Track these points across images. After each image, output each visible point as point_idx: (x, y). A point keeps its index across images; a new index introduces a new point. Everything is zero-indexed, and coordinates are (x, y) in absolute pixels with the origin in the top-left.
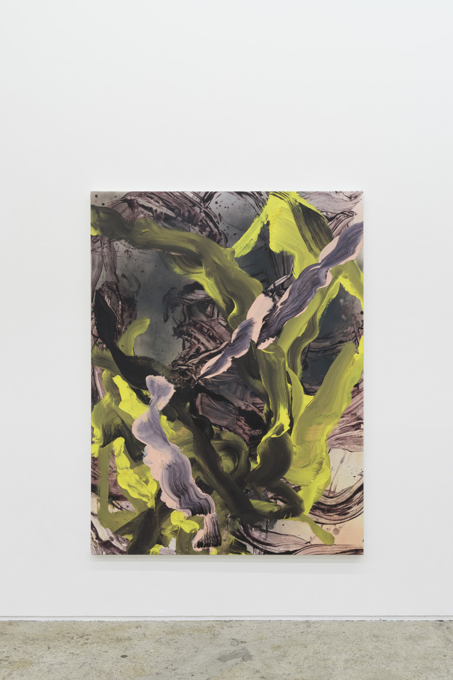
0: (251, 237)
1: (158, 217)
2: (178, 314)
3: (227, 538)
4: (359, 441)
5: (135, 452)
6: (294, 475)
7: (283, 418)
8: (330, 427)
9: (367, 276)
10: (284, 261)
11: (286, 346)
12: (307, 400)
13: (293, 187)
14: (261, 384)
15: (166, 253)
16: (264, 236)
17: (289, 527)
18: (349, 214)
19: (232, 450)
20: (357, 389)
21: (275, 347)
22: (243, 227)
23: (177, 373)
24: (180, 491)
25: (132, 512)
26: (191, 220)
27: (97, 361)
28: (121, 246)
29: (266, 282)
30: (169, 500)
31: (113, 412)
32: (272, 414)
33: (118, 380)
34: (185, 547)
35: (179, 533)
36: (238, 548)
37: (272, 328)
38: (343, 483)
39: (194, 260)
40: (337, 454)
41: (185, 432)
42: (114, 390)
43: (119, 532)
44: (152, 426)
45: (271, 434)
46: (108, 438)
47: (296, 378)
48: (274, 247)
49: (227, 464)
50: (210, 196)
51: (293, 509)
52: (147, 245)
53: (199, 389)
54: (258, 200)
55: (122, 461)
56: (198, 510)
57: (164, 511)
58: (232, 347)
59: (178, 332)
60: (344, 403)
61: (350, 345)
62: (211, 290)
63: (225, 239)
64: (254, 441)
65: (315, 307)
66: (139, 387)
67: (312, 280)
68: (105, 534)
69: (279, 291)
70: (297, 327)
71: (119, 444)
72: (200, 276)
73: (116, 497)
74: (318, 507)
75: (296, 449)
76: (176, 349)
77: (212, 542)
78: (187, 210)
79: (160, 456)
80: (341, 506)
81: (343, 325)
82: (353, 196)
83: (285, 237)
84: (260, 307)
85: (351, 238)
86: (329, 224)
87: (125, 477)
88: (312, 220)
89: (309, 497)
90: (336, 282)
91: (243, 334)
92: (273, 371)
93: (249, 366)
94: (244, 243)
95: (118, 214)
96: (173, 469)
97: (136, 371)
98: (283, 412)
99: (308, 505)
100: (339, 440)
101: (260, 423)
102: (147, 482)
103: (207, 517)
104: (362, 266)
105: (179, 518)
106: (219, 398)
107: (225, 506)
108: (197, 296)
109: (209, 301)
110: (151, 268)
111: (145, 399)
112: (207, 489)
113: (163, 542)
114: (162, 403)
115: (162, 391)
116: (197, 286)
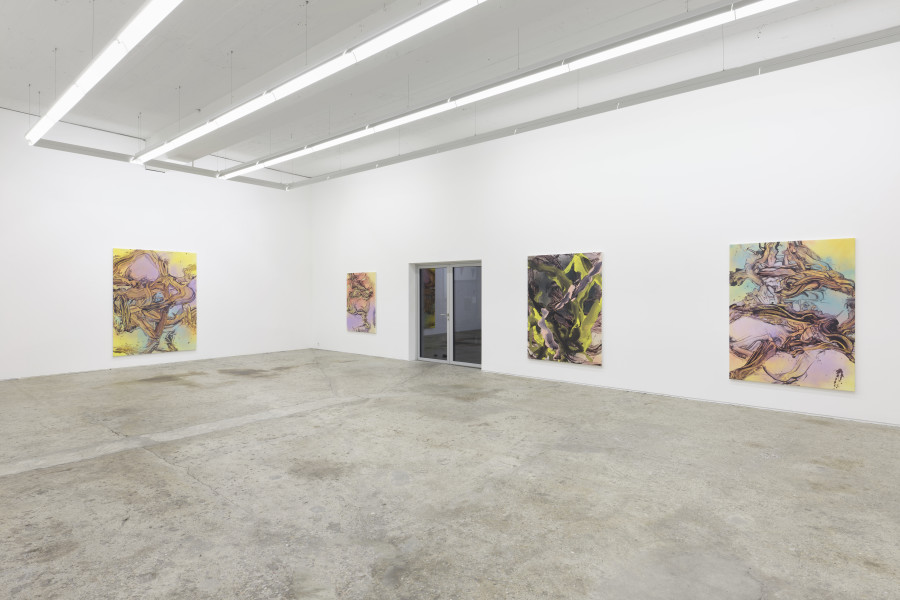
0: (569, 268)
1: (544, 263)
2: (549, 291)
3: (563, 357)
4: (600, 330)
5: (538, 330)
6: (582, 340)
7: (578, 322)
8: (592, 325)
9: (604, 278)
10: (579, 274)
11: (579, 300)
12: (585, 317)
13: (581, 252)
14: (572, 312)
15: (547, 273)
16: (573, 267)
17: (582, 356)
18: (598, 259)
19: (564, 331)
20: (600, 314)
21: (576, 301)
22: (567, 265)
23: (550, 308)
24: (550, 342)
25: (538, 347)
26: (553, 263)
27: (529, 304)
28: (535, 271)
29: (573, 281)
30: (547, 344)
31: (533, 318)
32: (575, 321)
33: (534, 309)
34: (551, 359)
35: (550, 354)
36: (565, 360)
37: (575, 295)
38: (596, 343)
39: (554, 275)
40: (594, 334)
41: (551, 325)
42: (533, 312)
43: (534, 353)
44: (543, 322)
45: (574, 327)
46: (532, 326)
47: (582, 310)
48: (576, 270)
49: (562, 335)
50: (558, 256)
51: (581, 350)
52: (542, 271)
53: (555, 312)
54: (571, 256)
55: (535, 332)
56: (555, 348)
57: (546, 348)
58: (564, 300)
59: (550, 296)
60: (596, 318)
61: (597, 301)
62: (558, 283)
63: (562, 268)
64: (570, 329)
65: (587, 288)
66: (539, 311)
67: (587, 280)
68: (531, 353)
69: (577, 284)
70: (582, 294)
71: (534, 327)
72: (555, 280)
73: (534, 343)
74: (588, 350)
75: (582, 332)
76: (549, 301)
77: (558, 358)
78: (552, 260)
79: (544, 332)
80: (595, 350)
81: (595, 294)
82: (599, 254)
83: (579, 267)
84: (572, 289)
85: (598, 267)
86: (592, 263)
87: (536, 337)
88: (586, 262)
89: (585, 347)
90: (594, 281)
91: (567, 297)
92: (575, 309)
93: (569, 306)
94: (567, 270)
95: (534, 263)
96: (548, 336)
97: (539, 307)
98: (578, 320)
99: (585, 349)
100: (593, 330)
101: (572, 323)
102: (541, 339)
103: (557, 351)
104: (601, 276)
105: (549, 350)
106: (561, 316)
107: (562, 348)
108: (554, 285)
109: (558, 287)
110: (542, 277)
111: (541, 315)
112: (557, 342)
113: (545, 357)
114: (546, 316)
115: (545, 313)
116: (554, 282)
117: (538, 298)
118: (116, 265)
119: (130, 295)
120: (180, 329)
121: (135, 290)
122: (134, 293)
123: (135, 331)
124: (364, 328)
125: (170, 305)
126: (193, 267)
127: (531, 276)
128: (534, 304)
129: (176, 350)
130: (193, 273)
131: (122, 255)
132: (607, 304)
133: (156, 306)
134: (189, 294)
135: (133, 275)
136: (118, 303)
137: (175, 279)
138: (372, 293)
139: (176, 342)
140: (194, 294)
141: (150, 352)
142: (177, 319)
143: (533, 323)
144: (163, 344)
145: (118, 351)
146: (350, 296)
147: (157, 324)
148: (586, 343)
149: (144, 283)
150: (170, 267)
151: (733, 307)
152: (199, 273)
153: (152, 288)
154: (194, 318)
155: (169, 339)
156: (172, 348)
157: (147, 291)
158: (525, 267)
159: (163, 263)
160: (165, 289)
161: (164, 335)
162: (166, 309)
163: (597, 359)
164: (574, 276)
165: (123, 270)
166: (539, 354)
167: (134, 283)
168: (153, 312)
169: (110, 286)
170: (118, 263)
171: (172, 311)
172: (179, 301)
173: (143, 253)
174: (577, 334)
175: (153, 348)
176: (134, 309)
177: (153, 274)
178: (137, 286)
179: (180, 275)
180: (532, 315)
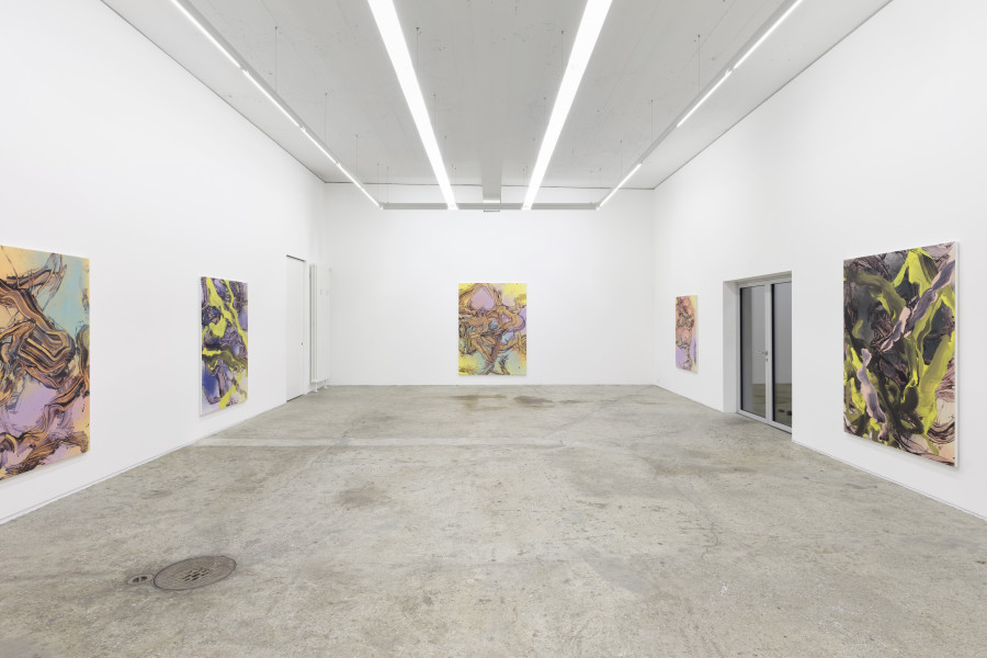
0: (901, 276)
1: (867, 270)
2: (872, 318)
3: (892, 438)
4: (952, 396)
5: (858, 385)
6: (921, 410)
7: (915, 377)
8: (936, 385)
9: (957, 293)
10: (915, 287)
11: (916, 336)
12: (926, 367)
13: (918, 245)
14: (905, 357)
15: (869, 287)
16: (906, 275)
17: (916, 438)
18: (946, 257)
19: (893, 391)
20: (950, 364)
21: (911, 336)
22: (898, 271)
23: (874, 349)
24: (874, 408)
25: (857, 415)
26: (877, 269)
27: (846, 340)
28: (853, 285)
29: (907, 300)
30: (870, 414)
31: (851, 365)
32: (910, 374)
33: (853, 350)
34: (875, 439)
35: (873, 430)
36: (895, 445)
37: (910, 326)
38: (944, 420)
39: (878, 290)
40: (940, 402)
41: (875, 379)
42: (851, 353)
43: (853, 423)
44: (863, 373)
45: (909, 385)
46: (849, 378)
47: (920, 354)
48: (911, 280)
49: (891, 398)
50: (885, 255)
51: (919, 430)
52: (862, 284)
53: (881, 357)
54: (904, 254)
55: (854, 389)
56: (880, 420)
57: (869, 417)
58: (893, 336)
59: (873, 327)
60: (943, 372)
61: (946, 337)
62: (885, 306)
63: (890, 278)
64: (902, 387)
65: (930, 314)
66: (859, 354)
67: (929, 298)
68: (848, 423)
69: (913, 305)
70: (921, 326)
71: (853, 380)
72: (881, 298)
73: (852, 406)
74: (931, 431)
75: (920, 395)
76: (872, 336)
77: (885, 438)
78: (876, 265)
79: (866, 389)
80: (943, 434)
81: (943, 325)
82: (949, 246)
83: (916, 274)
84: (905, 313)
85: (948, 271)
86: (937, 264)
87: (855, 398)
88: (928, 263)
89: (927, 425)
90: (940, 299)
91: (898, 329)
92: (910, 350)
93: (900, 346)
94: (898, 280)
95: (852, 270)
96: (871, 396)
97: (858, 346)
98: (915, 373)
99: (926, 429)
100: (940, 394)
101: (905, 379)
102: (862, 401)
103: (884, 425)
104: (953, 288)
105: (873, 422)
106: (888, 363)
107: (890, 420)
108: (880, 308)
109: (884, 311)
110: (863, 294)
111: (861, 360)
112: (884, 410)
113: (867, 432)
114: (867, 363)
115: (867, 357)
116: (880, 303)
117: (857, 330)
118: (461, 297)
119: (472, 323)
120: (512, 354)
121: (475, 318)
122: (474, 321)
123: (476, 355)
124: (686, 365)
125: (503, 332)
126: (524, 297)
127: (848, 293)
128: (854, 343)
129: (508, 374)
130: (523, 302)
131: (465, 288)
133: (492, 332)
134: (520, 322)
135: (474, 306)
136: (462, 330)
137: (507, 308)
138: (693, 321)
139: (508, 366)
140: (524, 322)
141: (487, 374)
142: (509, 345)
143: (851, 374)
144: (497, 367)
145: (462, 370)
146: (679, 326)
147: (493, 349)
148: (929, 415)
149: (482, 313)
150: (503, 297)
152: (529, 302)
153: (488, 317)
154: (525, 344)
155: (503, 363)
156: (505, 372)
157: (484, 320)
158: (840, 278)
159: (498, 294)
160: (499, 318)
161: (498, 359)
162: (500, 336)
163: (947, 450)
164: (908, 290)
165: (466, 301)
166: (859, 427)
167: (474, 312)
168: (489, 338)
169: (457, 315)
170: (463, 295)
171: (505, 337)
172: (511, 328)
173: (481, 286)
174: (913, 399)
175: (489, 371)
176: (474, 335)
177: (489, 305)
178: (477, 315)
179: (511, 304)
180: (848, 358)
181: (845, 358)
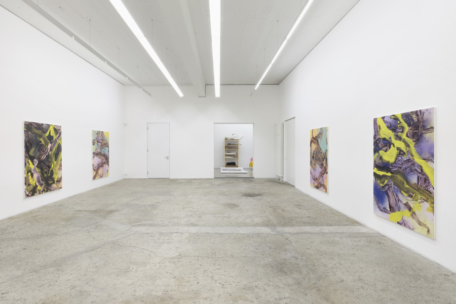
0: (48, 133)
1: (36, 128)
2: (39, 146)
3: (46, 189)
4: (61, 169)
5: (32, 175)
6: (54, 176)
7: (52, 166)
8: (58, 167)
9: (62, 141)
10: (52, 137)
11: (53, 153)
12: (55, 162)
13: (53, 124)
14: (50, 160)
15: (37, 135)
16: (50, 133)
17: (54, 186)
18: (60, 130)
19: (46, 173)
20: (61, 160)
21: (51, 153)
22: (47, 131)
23: (39, 159)
24: (39, 182)
25: (32, 188)
26: (40, 129)
27: (26, 157)
28: (29, 133)
29: (50, 141)
30: (37, 184)
31: (29, 167)
32: (51, 165)
33: (29, 161)
34: (40, 193)
35: (39, 190)
36: (47, 191)
37: (51, 150)
38: (59, 177)
39: (41, 136)
40: (59, 172)
41: (39, 170)
42: (29, 162)
43: (29, 192)
44: (35, 169)
45: (51, 169)
46: (28, 173)
47: (54, 158)
48: (51, 135)
49: (45, 175)
50: (43, 124)
51: (54, 183)
52: (34, 133)
53: (42, 161)
54: (49, 126)
55: (30, 177)
56: (41, 185)
57: (37, 186)
58: (46, 153)
59: (38, 151)
60: (59, 163)
61: (60, 152)
62: (43, 142)
63: (45, 133)
64: (49, 170)
65: (56, 146)
66: (32, 162)
67: (56, 141)
68: (27, 193)
69: (52, 143)
70: (54, 150)
71: (30, 174)
72: (41, 140)
73: (29, 185)
75: (54, 171)
76: (38, 154)
77: (43, 191)
78: (39, 126)
79: (35, 176)
80: (59, 181)
81: (59, 149)
82: (60, 127)
83: (53, 133)
84: (49, 146)
85: (60, 134)
86: (57, 131)
87: (31, 180)
88: (55, 130)
89: (56, 180)
90: (59, 141)
91: (47, 151)
92: (51, 158)
93: (48, 157)
94: (47, 134)
95: (29, 127)
96: (38, 178)
97: (32, 158)
98: (52, 165)
100: (59, 169)
101: (49, 167)
102: (33, 182)
103: (43, 186)
104: (61, 139)
105: (39, 188)
106: (44, 163)
107: (45, 183)
108: (41, 143)
109: (43, 144)
110: (34, 138)
111: (33, 164)
112: (43, 181)
113: (36, 193)
114: (36, 165)
115: (36, 162)
116: (41, 142)
117: (31, 153)
127: (27, 136)
128: (29, 157)
132: (64, 154)
143: (29, 171)
148: (56, 177)
151: (94, 153)
163: (60, 185)
164: (50, 138)
166: (33, 192)
174: (52, 173)
180: (27, 165)
181: (25, 165)
